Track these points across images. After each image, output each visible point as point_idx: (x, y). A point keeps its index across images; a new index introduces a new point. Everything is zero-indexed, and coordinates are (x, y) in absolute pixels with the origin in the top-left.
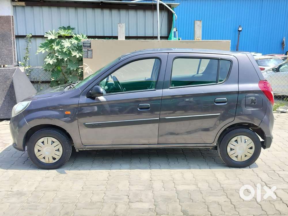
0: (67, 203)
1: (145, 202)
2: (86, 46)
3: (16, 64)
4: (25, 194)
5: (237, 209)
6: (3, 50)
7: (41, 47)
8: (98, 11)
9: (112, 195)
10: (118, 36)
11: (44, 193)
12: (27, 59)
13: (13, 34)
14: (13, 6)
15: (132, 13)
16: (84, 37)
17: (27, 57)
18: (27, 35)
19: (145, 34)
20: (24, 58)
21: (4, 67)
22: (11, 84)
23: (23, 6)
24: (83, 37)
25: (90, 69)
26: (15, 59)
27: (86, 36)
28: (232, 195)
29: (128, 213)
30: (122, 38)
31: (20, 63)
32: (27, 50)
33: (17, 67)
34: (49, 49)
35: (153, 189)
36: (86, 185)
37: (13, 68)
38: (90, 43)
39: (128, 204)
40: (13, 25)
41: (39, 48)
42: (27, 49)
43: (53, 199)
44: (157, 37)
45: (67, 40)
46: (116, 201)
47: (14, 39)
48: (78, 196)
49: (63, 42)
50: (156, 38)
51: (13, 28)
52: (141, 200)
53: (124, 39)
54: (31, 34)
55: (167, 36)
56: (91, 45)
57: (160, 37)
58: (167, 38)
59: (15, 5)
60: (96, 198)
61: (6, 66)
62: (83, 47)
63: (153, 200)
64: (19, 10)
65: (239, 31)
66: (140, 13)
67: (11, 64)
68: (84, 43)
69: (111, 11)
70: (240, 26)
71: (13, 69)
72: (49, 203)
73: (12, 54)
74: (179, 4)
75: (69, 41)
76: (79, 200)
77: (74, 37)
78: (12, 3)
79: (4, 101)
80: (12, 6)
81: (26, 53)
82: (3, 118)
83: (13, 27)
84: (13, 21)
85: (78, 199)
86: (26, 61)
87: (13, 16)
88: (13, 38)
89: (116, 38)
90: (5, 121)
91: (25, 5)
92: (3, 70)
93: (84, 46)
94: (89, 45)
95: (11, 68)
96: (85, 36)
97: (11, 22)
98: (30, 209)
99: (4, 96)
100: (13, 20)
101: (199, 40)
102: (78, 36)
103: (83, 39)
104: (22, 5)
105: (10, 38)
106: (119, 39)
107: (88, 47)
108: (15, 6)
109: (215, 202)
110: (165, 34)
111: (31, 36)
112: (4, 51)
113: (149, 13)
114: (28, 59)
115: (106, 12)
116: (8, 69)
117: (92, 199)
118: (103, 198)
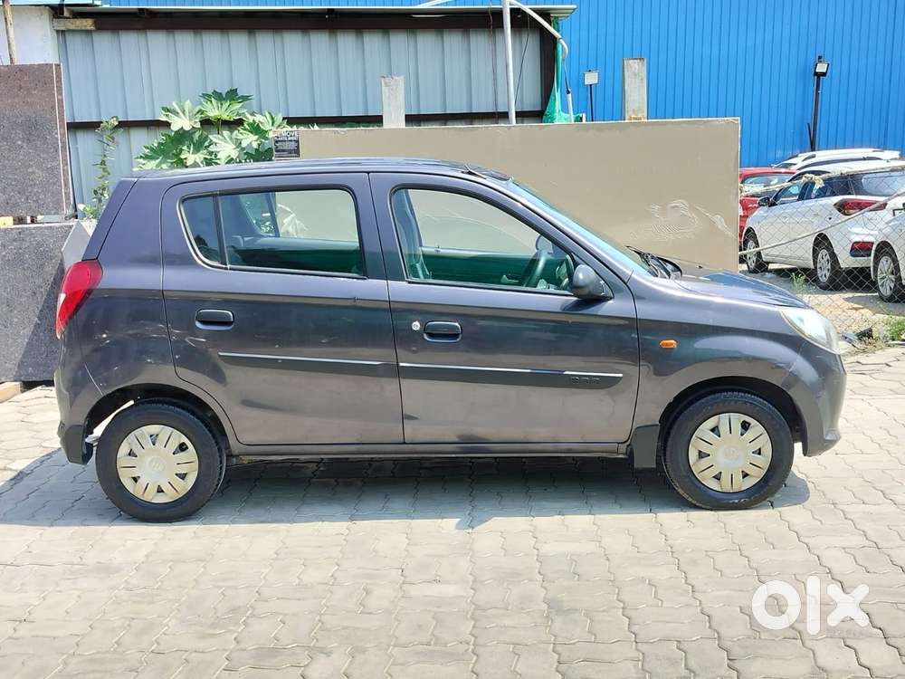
0: (236, 588)
1: (447, 582)
2: (283, 151)
3: (70, 211)
4: (118, 570)
5: (697, 595)
6: (30, 170)
7: (146, 157)
8: (320, 40)
9: (359, 568)
10: (381, 116)
11: (170, 567)
12: (102, 194)
13: (62, 120)
14: (58, 31)
15: (426, 41)
16: (277, 123)
17: (104, 189)
18: (104, 120)
19: (470, 104)
20: (95, 192)
21: (32, 222)
22: (56, 274)
23: (88, 32)
24: (273, 123)
25: (298, 222)
26: (68, 199)
27: (284, 119)
28: (694, 563)
29: (398, 608)
30: (394, 120)
31: (81, 207)
32: (104, 169)
33: (73, 222)
34: (172, 163)
35: (473, 551)
36: (287, 548)
37: (61, 224)
38: (297, 141)
39: (401, 588)
40: (60, 93)
41: (141, 161)
42: (103, 163)
43: (195, 580)
44: (507, 113)
45: (226, 133)
46: (368, 581)
47: (63, 135)
48: (263, 570)
49: (215, 140)
50: (504, 116)
51: (61, 102)
52: (438, 578)
53: (402, 124)
54: (116, 117)
55: (539, 109)
56: (298, 147)
57: (516, 112)
58: (538, 115)
59: (63, 28)
60: (312, 576)
61: (40, 218)
62: (275, 153)
63: (471, 578)
64: (76, 43)
65: (816, 74)
66: (453, 40)
67: (55, 214)
68: (277, 142)
69: (362, 37)
70: (820, 58)
71: (62, 227)
72: (186, 588)
73: (59, 180)
74: (575, 7)
75: (231, 139)
76: (266, 580)
77: (246, 125)
78: (55, 24)
79: (37, 326)
80: (55, 33)
81: (100, 178)
82: (34, 379)
83: (60, 97)
84: (59, 81)
85: (264, 578)
86: (100, 201)
87: (58, 66)
88: (60, 132)
89: (377, 120)
90: (40, 387)
91: (93, 28)
92: (34, 231)
93: (276, 151)
94: (292, 146)
95: (57, 225)
96: (279, 119)
97: (52, 83)
98: (134, 602)
99: (37, 312)
100: (59, 76)
101: (640, 119)
102: (258, 118)
103: (274, 129)
104: (83, 28)
105: (51, 130)
106: (387, 124)
107: (290, 152)
108: (63, 31)
109: (642, 580)
110: (532, 103)
111: (116, 123)
112: (34, 172)
113: (479, 41)
114: (106, 195)
115: (346, 41)
116: (47, 228)
117: (301, 577)
118: (332, 576)
